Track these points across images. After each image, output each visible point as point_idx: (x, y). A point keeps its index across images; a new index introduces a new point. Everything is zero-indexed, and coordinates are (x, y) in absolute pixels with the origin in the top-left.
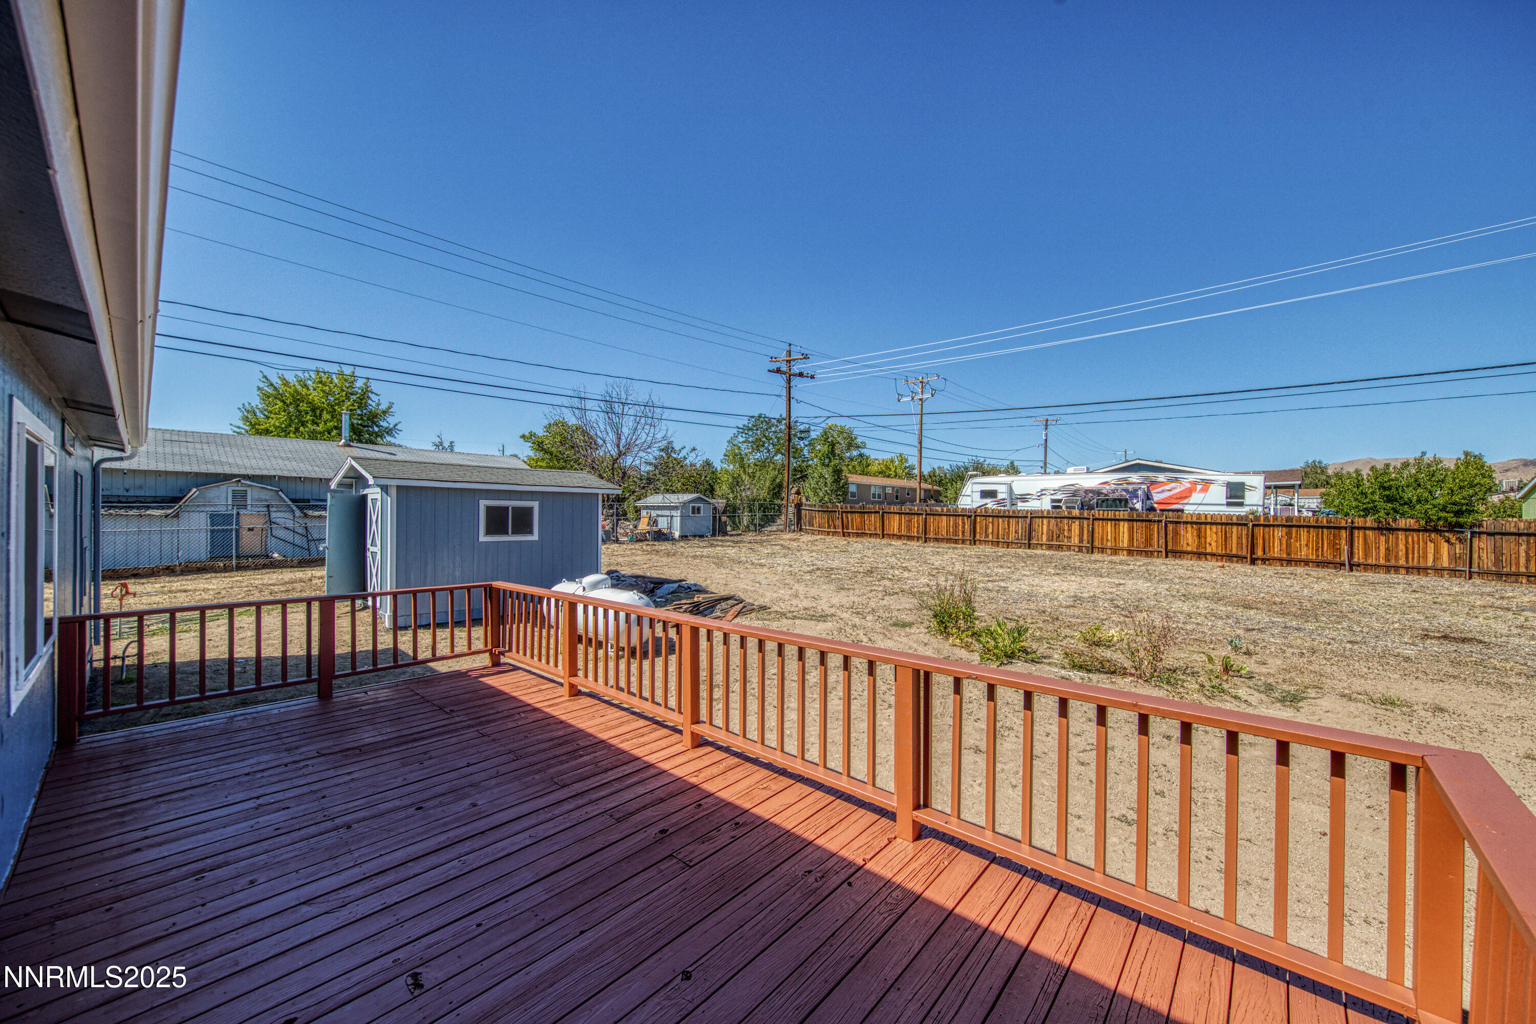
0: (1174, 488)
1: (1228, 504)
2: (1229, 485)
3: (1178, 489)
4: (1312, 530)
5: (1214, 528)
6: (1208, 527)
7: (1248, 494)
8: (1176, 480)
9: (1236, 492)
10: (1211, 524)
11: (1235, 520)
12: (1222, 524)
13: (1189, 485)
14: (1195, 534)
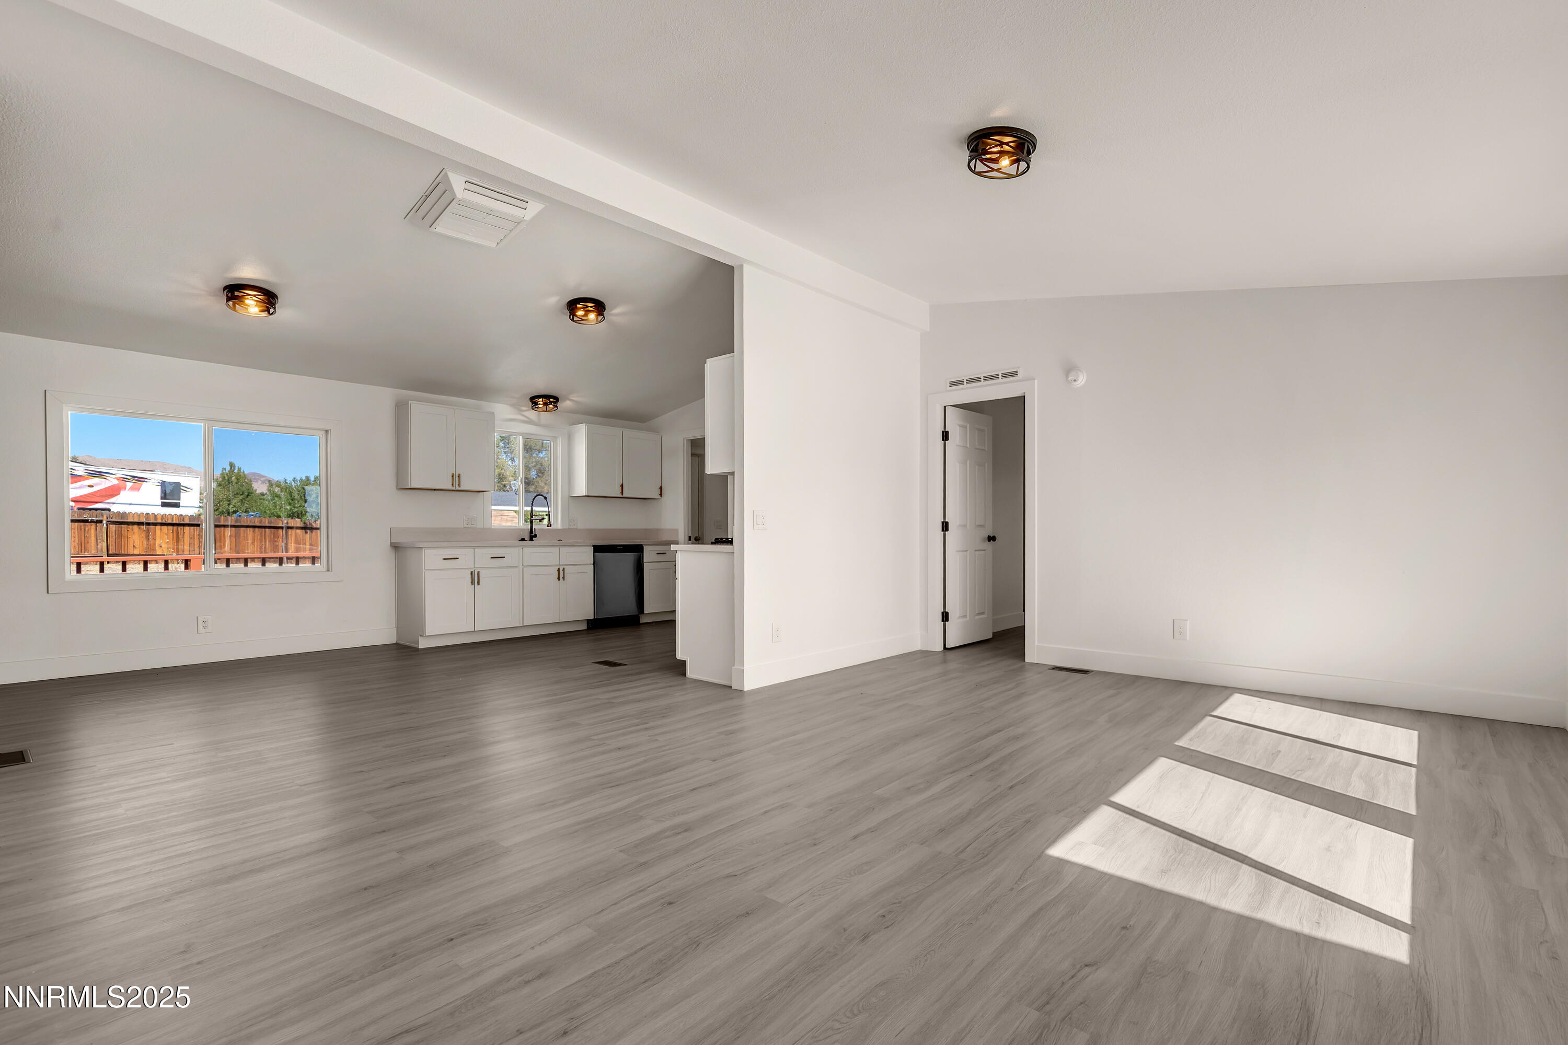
0: (97, 484)
1: (164, 505)
2: (163, 484)
3: (101, 484)
4: (257, 529)
5: (165, 528)
6: (158, 528)
7: (183, 495)
8: (100, 474)
9: (170, 494)
10: (162, 524)
11: (187, 521)
12: (173, 525)
13: (116, 482)
14: (143, 535)
